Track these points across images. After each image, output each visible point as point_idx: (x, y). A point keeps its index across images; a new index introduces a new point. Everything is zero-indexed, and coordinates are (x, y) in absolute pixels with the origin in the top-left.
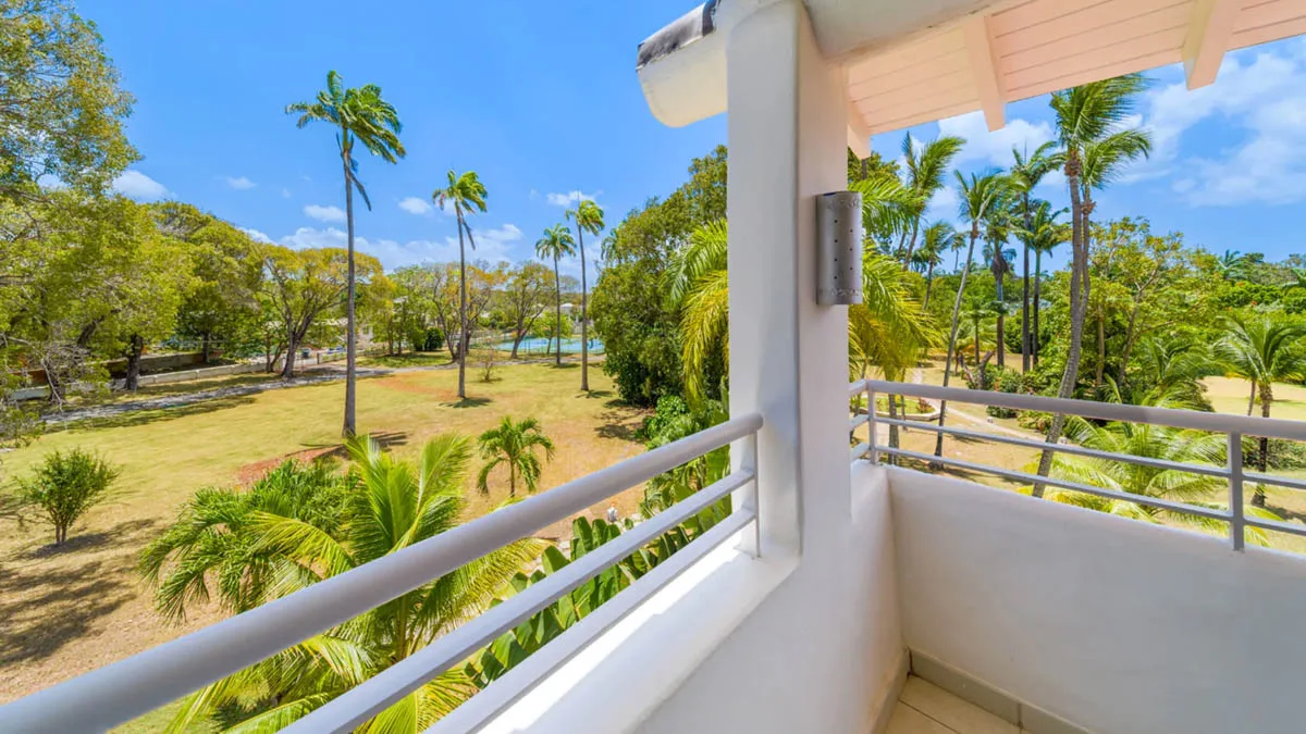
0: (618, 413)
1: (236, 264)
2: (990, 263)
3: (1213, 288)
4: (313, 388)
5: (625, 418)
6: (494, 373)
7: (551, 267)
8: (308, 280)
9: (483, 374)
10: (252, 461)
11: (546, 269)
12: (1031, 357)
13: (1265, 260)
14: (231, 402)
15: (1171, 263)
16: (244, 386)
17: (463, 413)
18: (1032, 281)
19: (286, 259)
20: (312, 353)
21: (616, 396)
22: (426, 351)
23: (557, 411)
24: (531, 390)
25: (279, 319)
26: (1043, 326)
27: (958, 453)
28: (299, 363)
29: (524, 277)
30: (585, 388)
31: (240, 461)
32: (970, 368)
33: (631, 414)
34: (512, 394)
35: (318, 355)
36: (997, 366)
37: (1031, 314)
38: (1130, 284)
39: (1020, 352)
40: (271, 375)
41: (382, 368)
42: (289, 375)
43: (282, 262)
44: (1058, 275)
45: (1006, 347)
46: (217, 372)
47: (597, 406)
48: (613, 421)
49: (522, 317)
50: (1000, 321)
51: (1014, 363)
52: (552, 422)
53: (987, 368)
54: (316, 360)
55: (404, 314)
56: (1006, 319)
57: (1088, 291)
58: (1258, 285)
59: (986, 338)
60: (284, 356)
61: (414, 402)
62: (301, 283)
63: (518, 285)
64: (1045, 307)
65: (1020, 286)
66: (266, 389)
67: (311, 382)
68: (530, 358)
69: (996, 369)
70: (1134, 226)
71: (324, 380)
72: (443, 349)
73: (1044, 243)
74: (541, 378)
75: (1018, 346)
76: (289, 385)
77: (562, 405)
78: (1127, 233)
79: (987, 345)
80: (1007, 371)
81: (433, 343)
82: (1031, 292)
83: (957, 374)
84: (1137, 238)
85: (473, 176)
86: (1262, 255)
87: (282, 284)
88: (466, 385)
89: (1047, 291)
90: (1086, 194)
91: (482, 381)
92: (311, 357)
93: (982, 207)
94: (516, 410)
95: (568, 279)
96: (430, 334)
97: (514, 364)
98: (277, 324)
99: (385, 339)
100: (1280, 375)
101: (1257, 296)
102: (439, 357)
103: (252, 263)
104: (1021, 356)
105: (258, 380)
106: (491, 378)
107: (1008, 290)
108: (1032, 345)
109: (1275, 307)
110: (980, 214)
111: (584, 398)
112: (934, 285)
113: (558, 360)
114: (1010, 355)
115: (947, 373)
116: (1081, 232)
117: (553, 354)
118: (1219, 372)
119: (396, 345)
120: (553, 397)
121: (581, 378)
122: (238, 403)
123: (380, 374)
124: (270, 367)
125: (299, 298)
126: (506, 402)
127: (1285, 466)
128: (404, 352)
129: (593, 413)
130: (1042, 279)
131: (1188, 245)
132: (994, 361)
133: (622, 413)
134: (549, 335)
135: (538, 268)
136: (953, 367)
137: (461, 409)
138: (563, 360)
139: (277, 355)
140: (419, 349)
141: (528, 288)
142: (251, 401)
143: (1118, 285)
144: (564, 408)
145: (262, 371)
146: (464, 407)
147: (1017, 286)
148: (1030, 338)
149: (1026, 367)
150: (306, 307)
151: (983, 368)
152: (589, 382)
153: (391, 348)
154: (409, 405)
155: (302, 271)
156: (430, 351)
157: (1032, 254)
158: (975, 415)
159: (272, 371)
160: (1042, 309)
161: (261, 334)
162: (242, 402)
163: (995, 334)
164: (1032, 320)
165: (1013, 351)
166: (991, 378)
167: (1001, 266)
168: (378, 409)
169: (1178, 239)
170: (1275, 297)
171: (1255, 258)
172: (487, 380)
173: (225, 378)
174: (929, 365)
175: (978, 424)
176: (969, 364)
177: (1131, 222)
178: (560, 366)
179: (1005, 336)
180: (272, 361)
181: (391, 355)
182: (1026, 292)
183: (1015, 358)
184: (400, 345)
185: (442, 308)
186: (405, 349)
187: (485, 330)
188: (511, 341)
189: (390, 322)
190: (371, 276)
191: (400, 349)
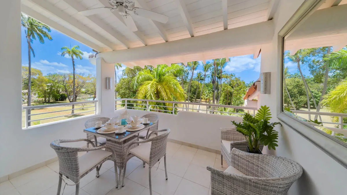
6: (85, 107)
9: (81, 107)
50: (213, 93)
55: (51, 89)
70: (233, 75)
72: (67, 100)
78: (232, 77)
81: (63, 98)
88: (75, 111)
91: (81, 110)
96: (61, 95)
99: (43, 97)
102: (65, 103)
119: (47, 99)
140: (57, 100)
153: (45, 100)
156: (62, 101)
172: (83, 109)
181: (46, 102)
184: (49, 99)
185: (66, 87)
186: (51, 100)
187: (83, 94)
188: (92, 98)
189: (45, 91)
190: (37, 76)
191: (49, 100)
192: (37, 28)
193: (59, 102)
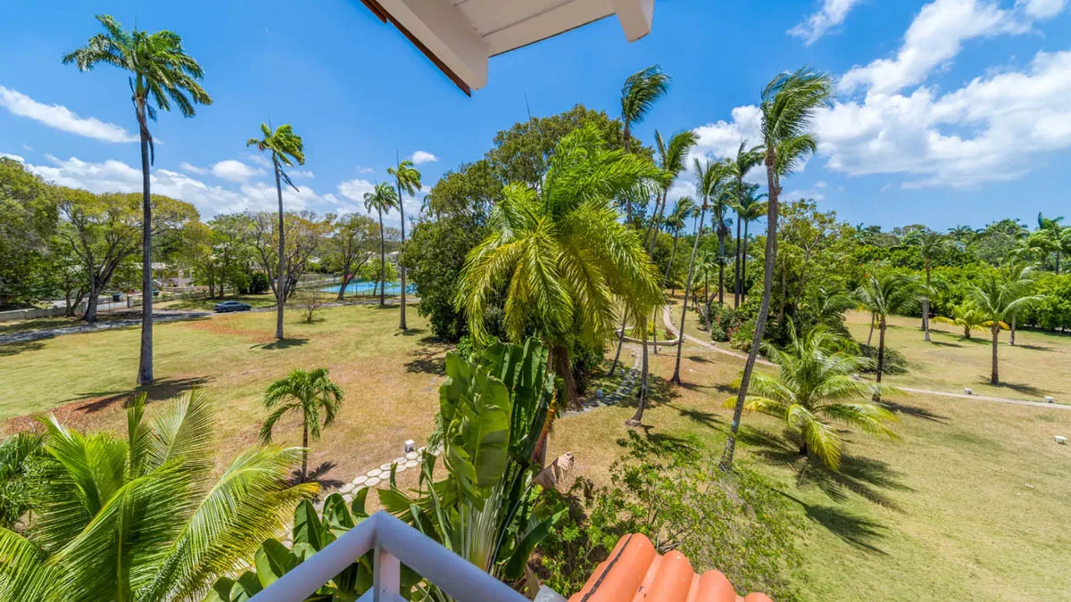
0: (429, 349)
1: (20, 207)
2: (716, 229)
3: (853, 251)
4: (116, 332)
5: (434, 354)
6: (317, 314)
7: (377, 220)
8: (111, 225)
9: (305, 315)
10: (25, 413)
11: (372, 221)
12: (740, 296)
13: (881, 231)
14: (13, 348)
15: (827, 233)
16: (36, 331)
17: (277, 354)
18: (742, 242)
19: (85, 203)
20: (123, 296)
21: (429, 334)
22: (251, 293)
23: (373, 349)
24: (353, 330)
25: (80, 263)
26: (748, 273)
27: (691, 370)
28: (104, 307)
29: (350, 228)
30: (403, 326)
31: (10, 413)
32: (701, 304)
33: (441, 349)
34: (332, 334)
35: (128, 298)
36: (719, 303)
37: (741, 266)
38: (802, 246)
39: (733, 292)
40: (71, 319)
41: (199, 310)
42: (91, 319)
43: (82, 206)
44: (758, 238)
45: (724, 289)
46: (8, 317)
47: (412, 343)
48: (424, 357)
49: (349, 264)
50: (721, 272)
51: (729, 300)
52: (367, 359)
53: (712, 305)
54: (125, 303)
55: (227, 259)
56: (725, 269)
57: (775, 250)
58: (877, 247)
59: (712, 282)
60: (86, 300)
61: (226, 345)
62: (105, 227)
63: (345, 235)
64: (751, 261)
65: (734, 245)
66: (59, 334)
67: (114, 326)
68: (357, 299)
69: (717, 305)
70: (807, 206)
71: (129, 323)
72: (269, 292)
73: (750, 215)
74: (364, 318)
75: (733, 288)
76: (88, 329)
77: (379, 343)
78: (803, 210)
79: (713, 287)
80: (725, 306)
81: (259, 286)
82: (741, 249)
83: (693, 309)
84: (809, 214)
85: (288, 130)
86: (880, 228)
87: (82, 229)
88: (284, 326)
89: (751, 249)
90: (777, 182)
91: (304, 322)
92: (122, 301)
93: (711, 186)
94: (334, 349)
95: (391, 230)
96: (255, 278)
97: (339, 306)
98: (78, 268)
99: (204, 283)
100: (892, 311)
101: (876, 255)
102: (263, 300)
103: (40, 207)
104: (734, 295)
105: (54, 325)
106: (313, 319)
107: (727, 248)
108: (741, 288)
109: (886, 262)
110: (709, 191)
111: (401, 335)
112: (679, 242)
113: (382, 301)
114: (727, 294)
115: (685, 308)
116: (773, 209)
117: (378, 297)
118: (852, 307)
119: (217, 288)
120: (371, 335)
121: (399, 318)
122: (23, 350)
123: (194, 317)
124: (69, 311)
125: (103, 242)
126: (325, 341)
127: (892, 372)
128: (226, 295)
129: (408, 350)
130: (749, 240)
131: (839, 220)
132: (717, 299)
133: (432, 349)
134: (376, 279)
135: (364, 221)
136: (690, 304)
137: (276, 351)
138: (387, 302)
139: (79, 299)
140: (243, 292)
141: (355, 237)
142: (39, 347)
143: (796, 247)
144: (380, 347)
145: (62, 315)
146: (279, 347)
147: (733, 245)
148: (740, 282)
149: (737, 304)
150: (111, 251)
151: (709, 305)
152: (407, 320)
153: (212, 291)
154: (222, 348)
155: (105, 216)
156: (256, 293)
157: (743, 223)
158: (703, 340)
159: (73, 315)
160: (748, 261)
161: (59, 278)
162: (28, 348)
163: (718, 280)
164: (741, 270)
165: (729, 292)
166: (715, 312)
167: (723, 231)
168: (184, 353)
169: (833, 216)
170: (886, 256)
171: (875, 229)
172: (310, 321)
173: (15, 323)
174: (674, 303)
175: (704, 347)
176: (701, 301)
177: (805, 203)
178: (383, 306)
179: (724, 281)
180: (72, 304)
181: (212, 298)
182: (738, 250)
183: (730, 297)
184: (222, 288)
185: (266, 254)
186: (229, 292)
187: (311, 275)
188: (338, 284)
189: (210, 267)
190: (186, 221)
191: (222, 292)
192: (162, 69)
193: (247, 296)
